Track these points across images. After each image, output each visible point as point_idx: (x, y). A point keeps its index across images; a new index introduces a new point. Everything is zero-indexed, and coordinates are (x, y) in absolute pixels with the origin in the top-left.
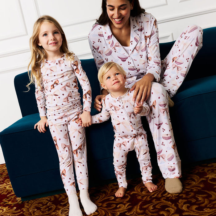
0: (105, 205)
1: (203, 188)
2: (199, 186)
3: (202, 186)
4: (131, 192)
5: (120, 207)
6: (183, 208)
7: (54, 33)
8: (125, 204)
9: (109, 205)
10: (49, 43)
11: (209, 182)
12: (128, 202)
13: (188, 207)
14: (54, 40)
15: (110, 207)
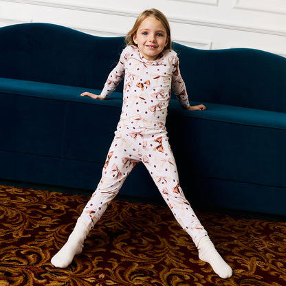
0: (29, 212)
1: (156, 232)
2: (153, 229)
3: (157, 229)
4: (72, 208)
5: (44, 220)
6: (117, 245)
7: (157, 34)
8: (52, 219)
9: (34, 214)
10: (146, 44)
11: (169, 227)
12: (58, 217)
13: (123, 246)
14: (154, 42)
15: (35, 216)
